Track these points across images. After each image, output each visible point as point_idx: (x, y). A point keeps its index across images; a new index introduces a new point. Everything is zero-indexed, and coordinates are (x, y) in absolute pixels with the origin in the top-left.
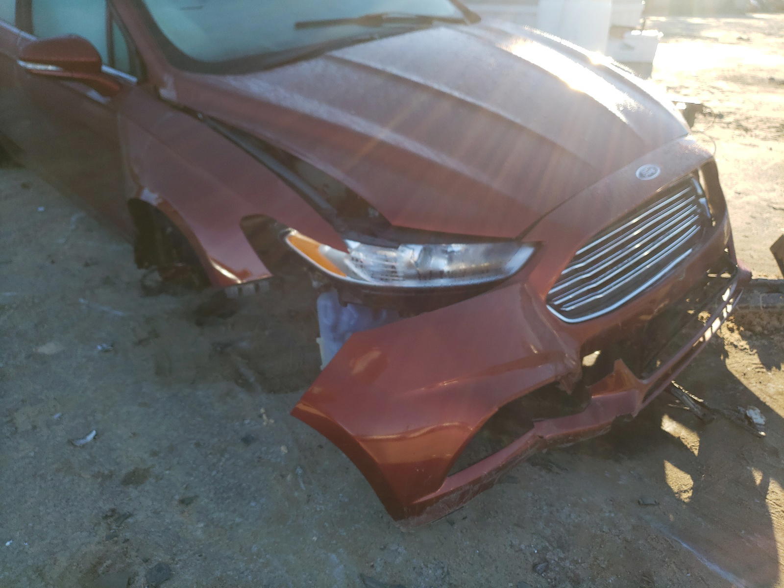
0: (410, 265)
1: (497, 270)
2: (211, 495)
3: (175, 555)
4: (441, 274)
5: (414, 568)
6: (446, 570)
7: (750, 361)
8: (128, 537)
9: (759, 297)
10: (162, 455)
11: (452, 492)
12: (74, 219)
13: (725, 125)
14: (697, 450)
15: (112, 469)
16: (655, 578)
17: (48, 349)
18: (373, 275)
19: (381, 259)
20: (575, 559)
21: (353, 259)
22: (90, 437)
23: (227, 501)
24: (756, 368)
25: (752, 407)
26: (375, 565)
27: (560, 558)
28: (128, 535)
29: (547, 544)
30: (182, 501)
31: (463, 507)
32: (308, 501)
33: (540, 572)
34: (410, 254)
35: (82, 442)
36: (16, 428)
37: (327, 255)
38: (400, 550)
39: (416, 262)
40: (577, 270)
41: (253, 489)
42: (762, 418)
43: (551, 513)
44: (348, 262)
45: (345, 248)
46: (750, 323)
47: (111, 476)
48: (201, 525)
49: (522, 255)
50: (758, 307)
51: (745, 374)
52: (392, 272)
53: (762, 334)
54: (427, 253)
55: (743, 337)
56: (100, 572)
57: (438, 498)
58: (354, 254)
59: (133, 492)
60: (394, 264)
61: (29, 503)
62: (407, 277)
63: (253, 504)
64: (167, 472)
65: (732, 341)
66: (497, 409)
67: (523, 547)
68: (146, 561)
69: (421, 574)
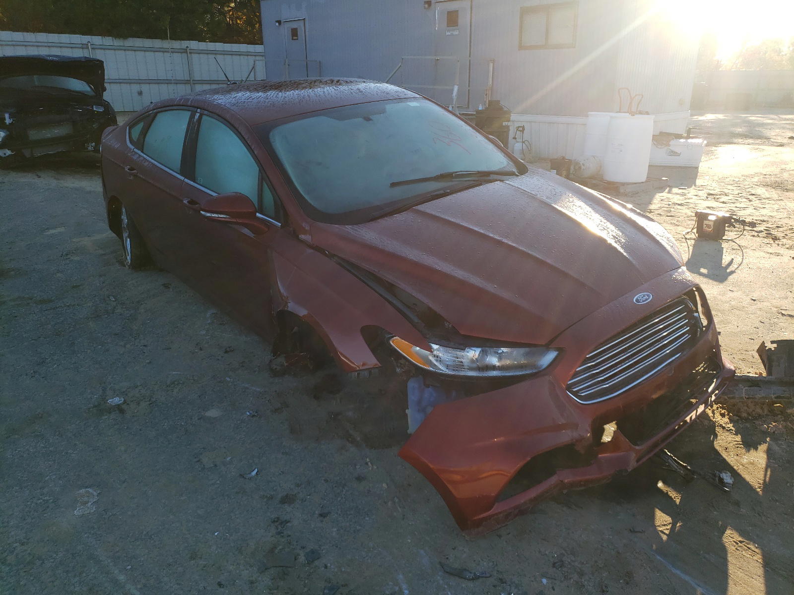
0: (472, 361)
1: (534, 366)
2: (339, 512)
3: (320, 545)
4: (494, 368)
5: (475, 561)
6: (495, 563)
7: (733, 439)
8: (289, 534)
9: (742, 389)
10: (303, 486)
11: (500, 513)
12: (208, 315)
13: (756, 234)
14: (679, 500)
15: (272, 493)
16: (635, 575)
17: (213, 413)
18: (447, 367)
19: (453, 357)
20: (582, 561)
21: (435, 356)
22: (254, 473)
23: (349, 517)
24: (736, 444)
25: (725, 471)
26: (449, 558)
27: (572, 560)
28: (289, 533)
29: (564, 552)
30: (321, 515)
31: (507, 525)
32: (403, 519)
33: (557, 567)
34: (473, 353)
35: (249, 476)
36: (204, 465)
37: (417, 353)
38: (465, 550)
39: (476, 359)
40: (590, 367)
41: (366, 510)
42: (731, 479)
43: (568, 533)
44: (431, 358)
45: (430, 349)
46: (739, 411)
47: (272, 498)
48: (335, 530)
49: (551, 356)
50: (742, 398)
51: (726, 449)
52: (460, 366)
53: (747, 420)
54: (484, 353)
55: (731, 421)
56: (277, 553)
57: (490, 517)
58: (435, 353)
59: (288, 508)
60: (462, 360)
61: (224, 511)
62: (471, 369)
63: (367, 519)
64: (308, 497)
65: (721, 423)
66: (529, 459)
67: (547, 552)
68: (303, 548)
69: (478, 565)
